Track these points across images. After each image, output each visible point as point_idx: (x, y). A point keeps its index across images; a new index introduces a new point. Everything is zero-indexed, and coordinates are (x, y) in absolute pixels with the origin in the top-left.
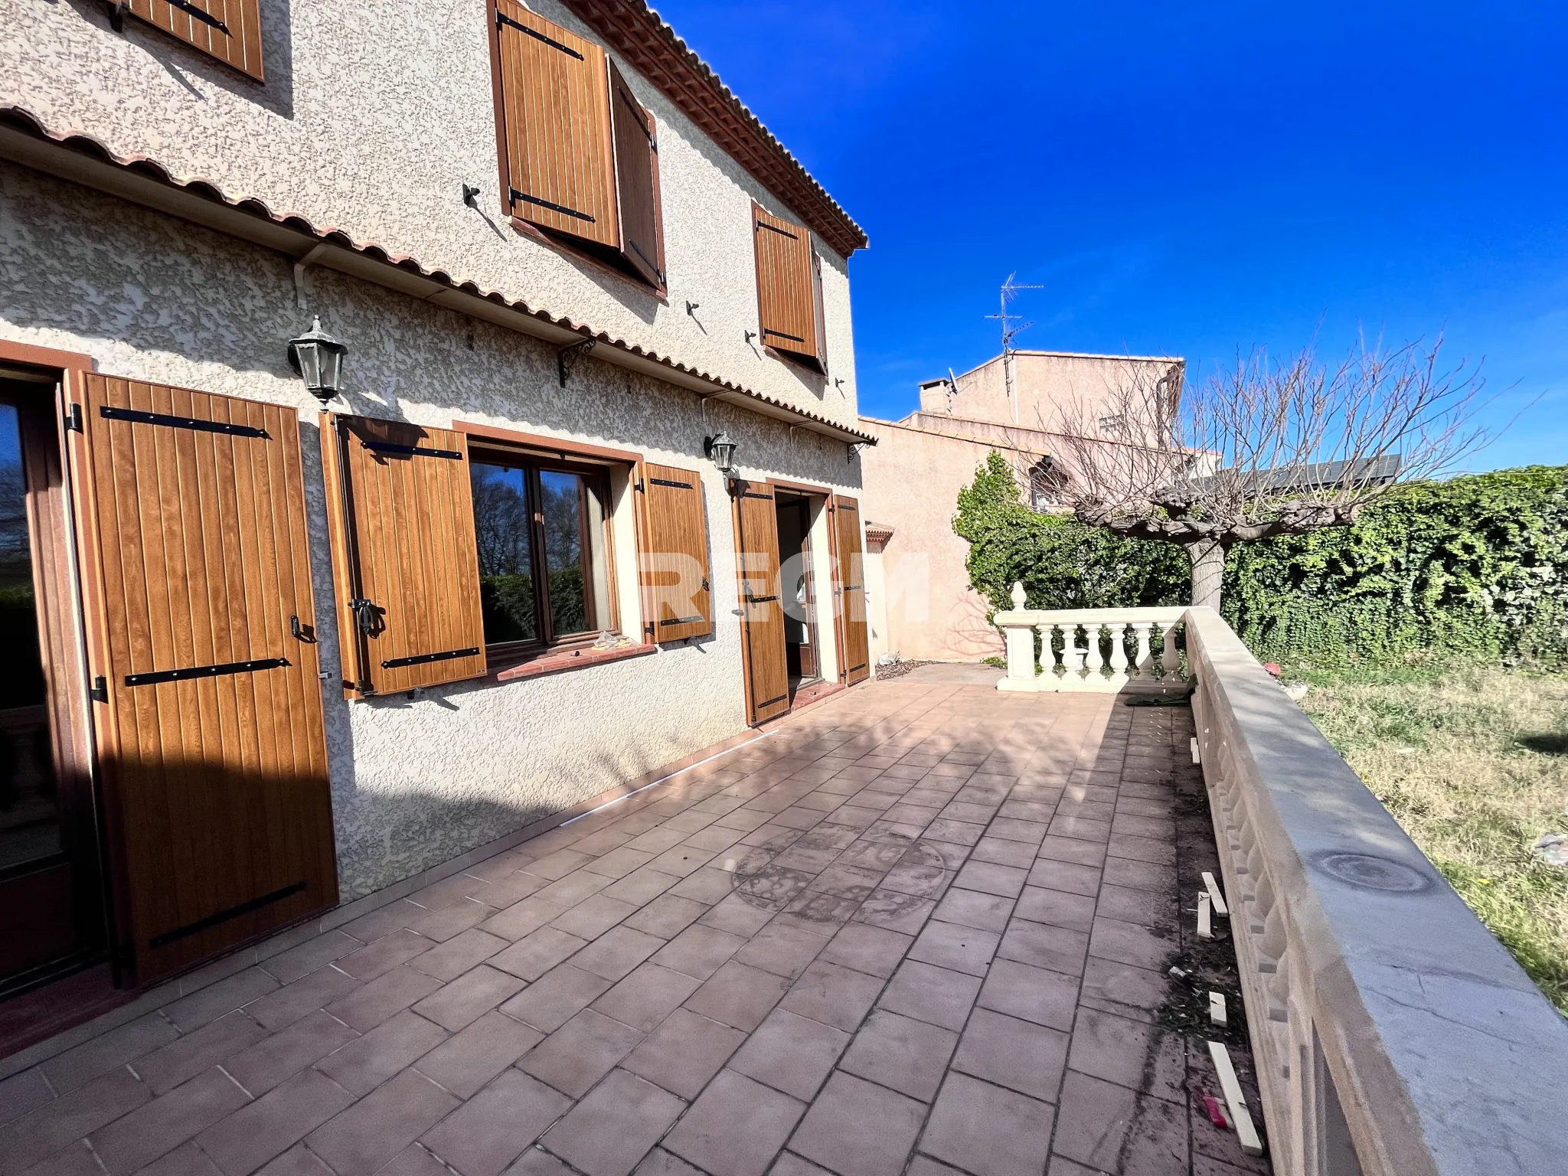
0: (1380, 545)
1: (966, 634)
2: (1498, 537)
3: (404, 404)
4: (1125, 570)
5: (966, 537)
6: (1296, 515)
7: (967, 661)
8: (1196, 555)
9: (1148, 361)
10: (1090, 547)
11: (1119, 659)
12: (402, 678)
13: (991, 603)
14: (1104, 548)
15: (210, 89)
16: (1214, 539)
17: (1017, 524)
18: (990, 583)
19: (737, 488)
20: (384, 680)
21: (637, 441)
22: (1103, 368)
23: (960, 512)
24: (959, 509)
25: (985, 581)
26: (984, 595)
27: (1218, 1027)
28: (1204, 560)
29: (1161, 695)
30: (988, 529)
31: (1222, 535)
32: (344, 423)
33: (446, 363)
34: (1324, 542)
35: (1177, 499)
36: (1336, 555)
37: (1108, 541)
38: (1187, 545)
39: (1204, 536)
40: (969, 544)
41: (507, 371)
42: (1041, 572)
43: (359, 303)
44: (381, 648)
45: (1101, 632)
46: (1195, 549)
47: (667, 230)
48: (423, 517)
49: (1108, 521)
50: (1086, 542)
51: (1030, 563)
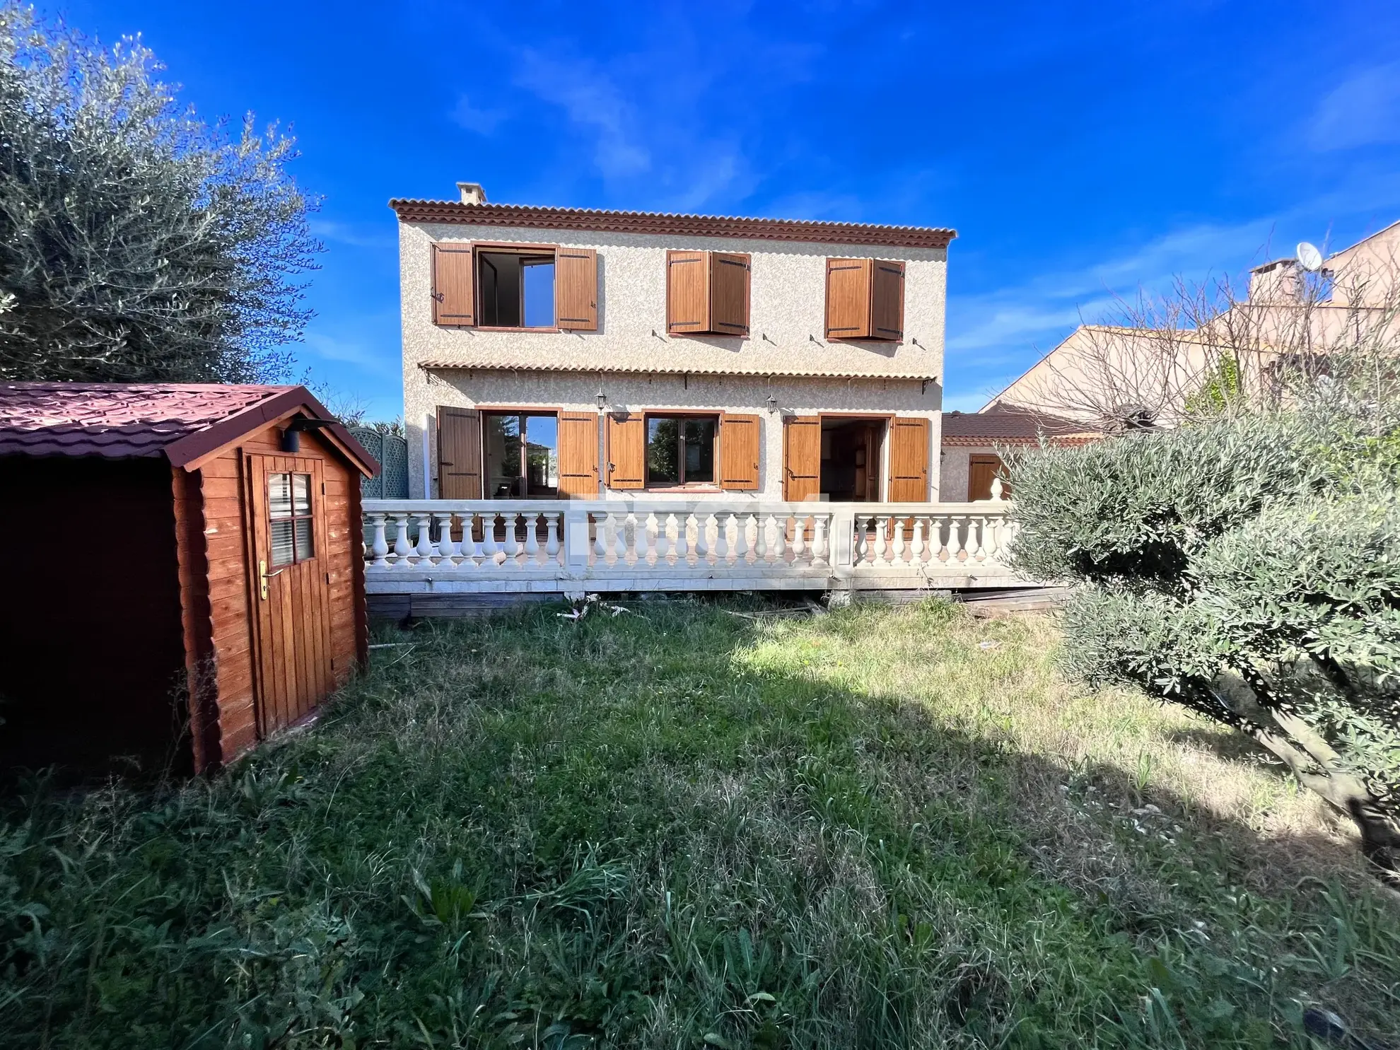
3: (627, 406)
12: (619, 485)
15: (585, 336)
19: (788, 420)
20: (613, 484)
21: (722, 405)
32: (609, 414)
33: (641, 391)
41: (663, 389)
43: (617, 380)
44: (614, 476)
47: (753, 303)
48: (628, 439)
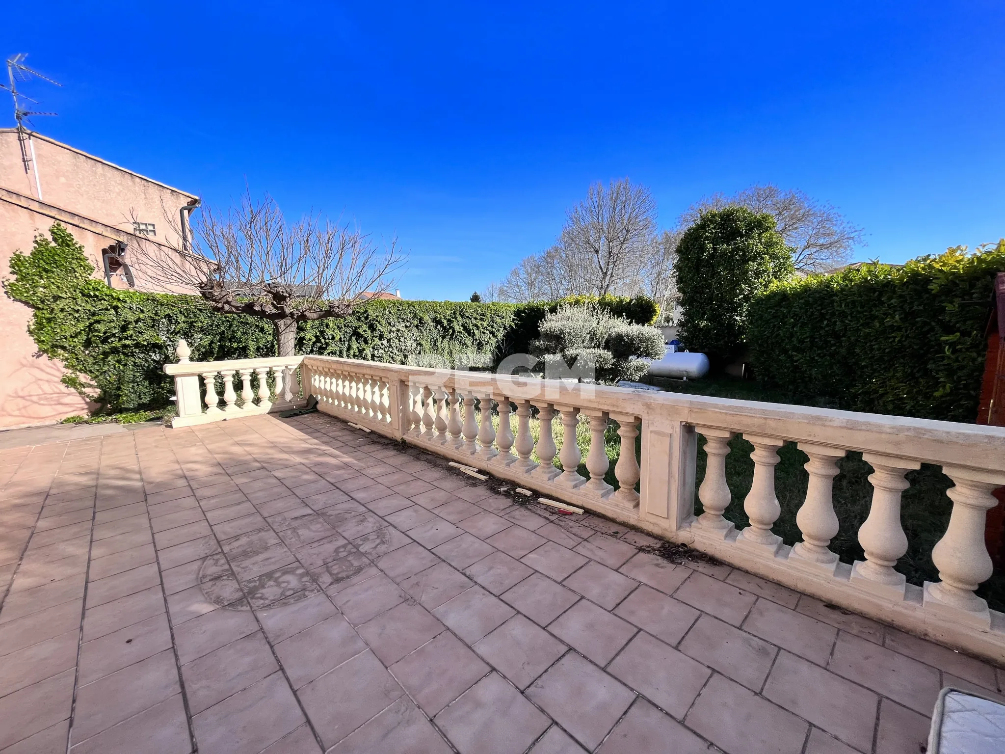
0: (334, 329)
1: (35, 399)
2: (372, 328)
4: (201, 339)
5: (26, 303)
6: (339, 308)
7: (39, 424)
8: (282, 327)
9: (173, 191)
10: (170, 321)
11: (264, 391)
13: (66, 367)
14: (184, 322)
16: (293, 318)
17: (96, 296)
18: (64, 348)
22: (134, 183)
23: (15, 276)
24: (13, 273)
25: (57, 346)
26: (56, 360)
27: (531, 496)
28: (287, 330)
29: (293, 410)
30: (56, 298)
31: (298, 316)
34: (313, 326)
35: (284, 291)
36: (318, 334)
37: (185, 317)
38: (276, 321)
39: (287, 316)
40: (30, 312)
42: (126, 338)
45: (252, 375)
46: (281, 323)
49: (230, 300)
50: (168, 317)
51: (115, 331)
